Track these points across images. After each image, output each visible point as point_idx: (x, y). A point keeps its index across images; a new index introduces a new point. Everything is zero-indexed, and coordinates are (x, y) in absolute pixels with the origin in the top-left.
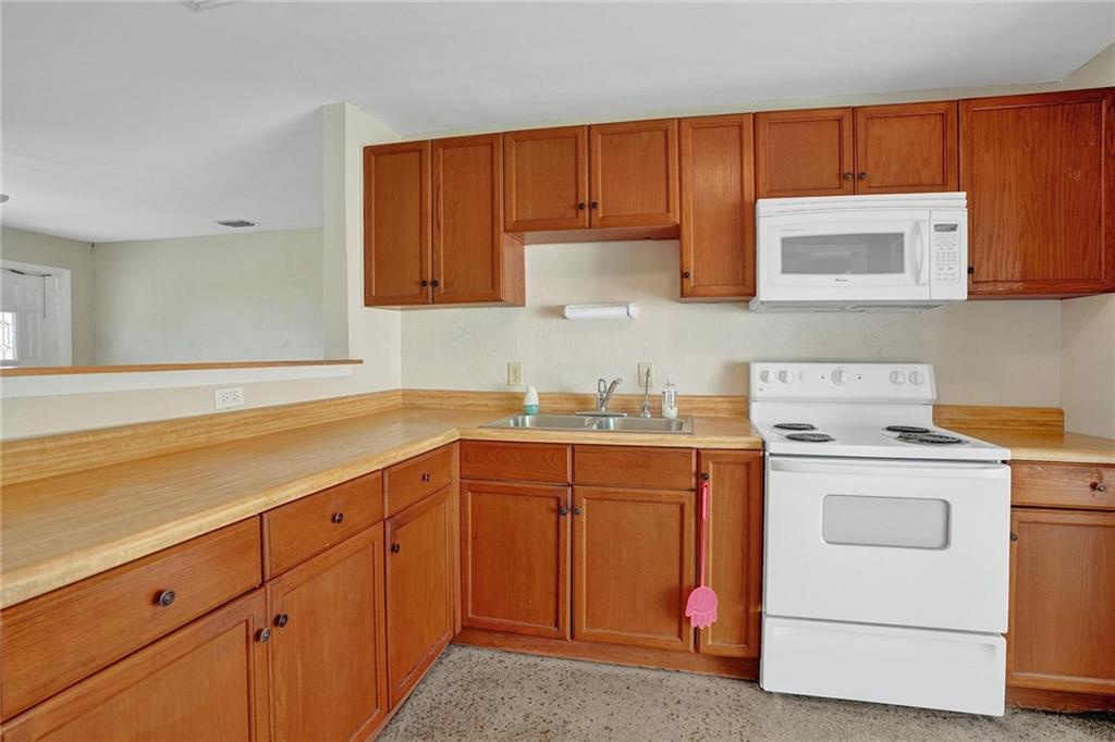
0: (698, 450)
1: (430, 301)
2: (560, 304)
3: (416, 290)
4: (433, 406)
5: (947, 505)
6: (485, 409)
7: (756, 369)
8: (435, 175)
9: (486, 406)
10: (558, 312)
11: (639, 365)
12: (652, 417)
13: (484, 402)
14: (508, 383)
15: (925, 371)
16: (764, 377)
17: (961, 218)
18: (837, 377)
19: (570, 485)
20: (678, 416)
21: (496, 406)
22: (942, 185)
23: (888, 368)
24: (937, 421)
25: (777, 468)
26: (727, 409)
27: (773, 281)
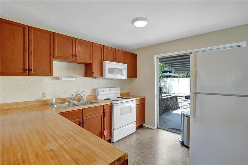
0: (103, 105)
1: (28, 75)
2: (58, 76)
3: (22, 71)
4: (13, 108)
5: (131, 106)
6: (35, 106)
7: (99, 89)
8: (30, 37)
9: (35, 105)
10: (58, 78)
11: (76, 90)
12: (82, 101)
13: (35, 104)
14: (42, 98)
15: (119, 88)
16: (101, 91)
17: (127, 68)
18: (110, 90)
19: (82, 118)
20: (87, 100)
21: (39, 104)
22: (124, 62)
23: (115, 88)
24: (120, 96)
25: (115, 106)
26: (93, 98)
27: (107, 75)
